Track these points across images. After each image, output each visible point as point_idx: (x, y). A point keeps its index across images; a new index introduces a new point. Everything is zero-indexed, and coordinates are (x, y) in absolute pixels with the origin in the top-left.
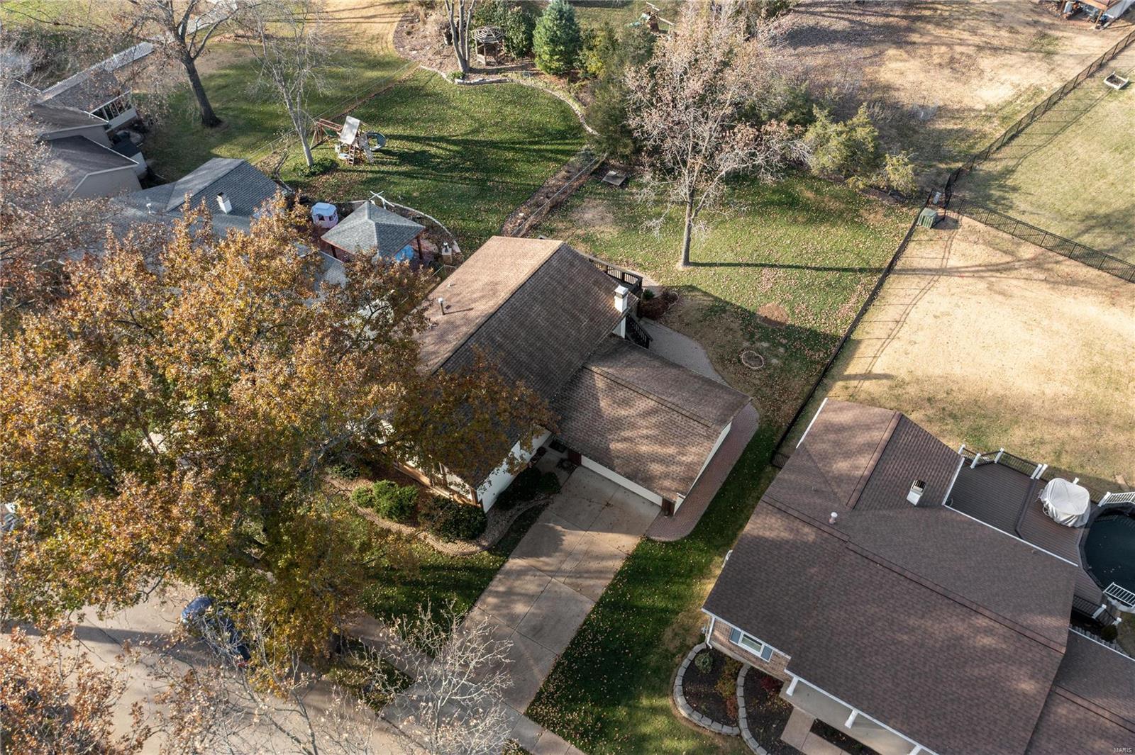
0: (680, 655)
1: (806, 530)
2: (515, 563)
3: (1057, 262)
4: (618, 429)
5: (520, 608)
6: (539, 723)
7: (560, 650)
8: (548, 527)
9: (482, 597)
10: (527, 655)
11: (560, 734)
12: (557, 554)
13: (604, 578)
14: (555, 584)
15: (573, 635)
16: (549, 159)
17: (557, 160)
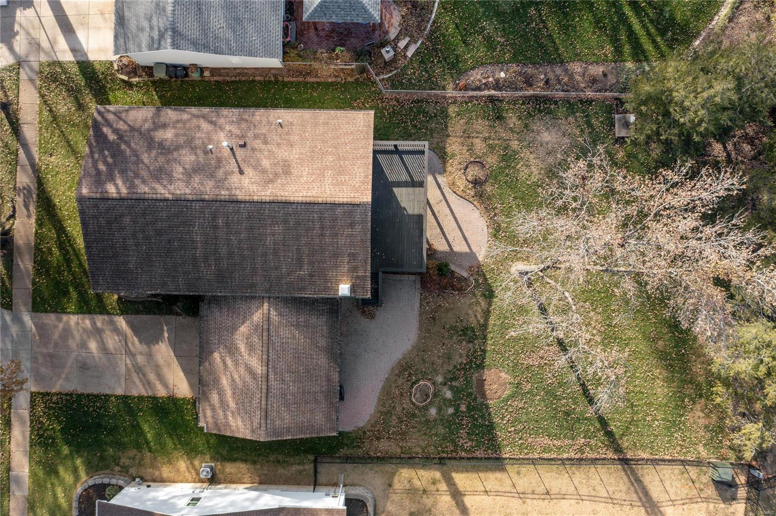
0: (120, 469)
2: (121, 322)
4: (230, 353)
5: (93, 345)
6: (31, 405)
7: (80, 391)
8: (162, 326)
9: (86, 316)
10: (66, 371)
11: (32, 422)
12: (145, 346)
13: (146, 390)
14: (121, 359)
15: (95, 392)
16: (615, 41)
17: (618, 51)
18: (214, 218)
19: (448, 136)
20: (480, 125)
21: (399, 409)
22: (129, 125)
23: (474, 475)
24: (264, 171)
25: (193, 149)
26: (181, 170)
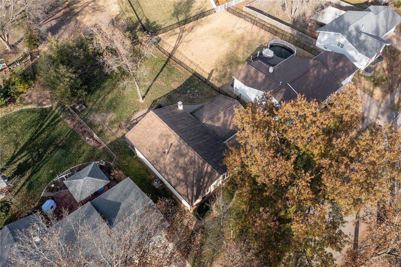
1: (282, 90)
3: (184, 28)
4: (226, 125)
16: (56, 124)
17: (58, 121)
18: (191, 140)
19: (117, 138)
20: (108, 134)
21: (203, 97)
22: (187, 189)
23: (202, 75)
24: (167, 140)
25: (177, 163)
26: (186, 159)
